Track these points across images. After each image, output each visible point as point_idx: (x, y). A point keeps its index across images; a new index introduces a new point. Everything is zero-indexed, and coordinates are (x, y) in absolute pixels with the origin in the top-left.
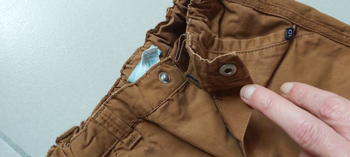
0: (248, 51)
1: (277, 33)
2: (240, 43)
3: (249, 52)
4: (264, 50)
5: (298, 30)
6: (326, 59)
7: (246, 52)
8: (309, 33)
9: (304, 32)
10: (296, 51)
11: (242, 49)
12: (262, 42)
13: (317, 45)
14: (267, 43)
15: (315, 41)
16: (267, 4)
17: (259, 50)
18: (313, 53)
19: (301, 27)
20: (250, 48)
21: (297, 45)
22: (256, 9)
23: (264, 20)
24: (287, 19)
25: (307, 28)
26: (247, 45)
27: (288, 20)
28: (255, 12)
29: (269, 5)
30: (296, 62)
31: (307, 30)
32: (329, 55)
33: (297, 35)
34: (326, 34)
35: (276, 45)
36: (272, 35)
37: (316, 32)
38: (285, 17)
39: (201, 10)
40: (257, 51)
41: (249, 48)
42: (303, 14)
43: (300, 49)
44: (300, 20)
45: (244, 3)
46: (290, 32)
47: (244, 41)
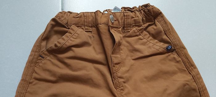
0: (149, 41)
2: (149, 37)
5: (174, 51)
6: (177, 69)
9: (176, 54)
10: (167, 57)
11: (148, 39)
12: (157, 43)
17: (154, 44)
18: (173, 63)
19: (176, 51)
20: (151, 41)
21: (169, 55)
23: (165, 37)
24: (173, 43)
25: (178, 53)
28: (163, 32)
29: (171, 34)
30: (164, 59)
31: (178, 55)
32: (179, 69)
33: (172, 53)
37: (180, 58)
42: (181, 48)
43: (169, 57)
44: (178, 48)
45: (162, 25)
46: (170, 47)
47: (151, 38)
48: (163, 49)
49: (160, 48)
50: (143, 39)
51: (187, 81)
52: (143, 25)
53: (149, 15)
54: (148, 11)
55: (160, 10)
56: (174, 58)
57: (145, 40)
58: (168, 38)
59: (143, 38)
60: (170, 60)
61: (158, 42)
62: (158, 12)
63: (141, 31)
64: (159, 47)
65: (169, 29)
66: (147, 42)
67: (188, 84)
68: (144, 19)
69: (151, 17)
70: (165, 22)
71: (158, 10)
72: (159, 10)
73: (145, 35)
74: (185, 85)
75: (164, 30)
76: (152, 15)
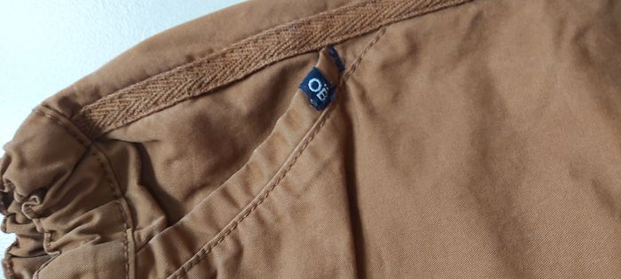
0: (256, 200)
1: (288, 110)
2: (226, 194)
3: (262, 200)
4: (288, 174)
5: (340, 53)
6: (462, 69)
7: (255, 206)
8: (371, 39)
9: (359, 47)
10: (372, 113)
11: (242, 205)
12: (271, 157)
13: (414, 50)
14: (284, 152)
15: (402, 48)
16: (217, 57)
17: (279, 179)
18: (418, 82)
19: (342, 42)
20: (258, 188)
21: (363, 96)
22: (197, 93)
23: (241, 99)
24: (292, 53)
25: (358, 33)
26: (247, 188)
27: (295, 56)
28: (201, 104)
29: (224, 55)
30: (389, 139)
31: (364, 35)
32: (462, 53)
34: (416, 9)
35: (307, 143)
36: (280, 124)
37: (389, 24)
38: (283, 56)
39: (64, 210)
40: (277, 187)
41: (255, 188)
42: (325, 8)
43: (379, 98)
44: (325, 29)
45: (156, 106)
46: (315, 85)
47: (233, 182)
48: (323, 129)
49: (315, 154)
50: (237, 242)
51: (559, 34)
52: (143, 234)
53: (73, 182)
54: (41, 192)
55: (46, 105)
56: (386, 67)
57: (247, 232)
58: (247, 77)
59: (228, 239)
60: (396, 98)
61: (270, 143)
62: (54, 120)
63: (183, 253)
64: (306, 153)
65: (190, 58)
66: (260, 221)
67: (580, 35)
68: (97, 217)
69: (87, 170)
70: (133, 82)
71: (44, 120)
72: (39, 113)
73: (210, 217)
74: (584, 57)
75: (194, 98)
76: (76, 166)
